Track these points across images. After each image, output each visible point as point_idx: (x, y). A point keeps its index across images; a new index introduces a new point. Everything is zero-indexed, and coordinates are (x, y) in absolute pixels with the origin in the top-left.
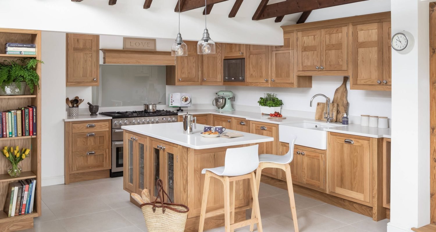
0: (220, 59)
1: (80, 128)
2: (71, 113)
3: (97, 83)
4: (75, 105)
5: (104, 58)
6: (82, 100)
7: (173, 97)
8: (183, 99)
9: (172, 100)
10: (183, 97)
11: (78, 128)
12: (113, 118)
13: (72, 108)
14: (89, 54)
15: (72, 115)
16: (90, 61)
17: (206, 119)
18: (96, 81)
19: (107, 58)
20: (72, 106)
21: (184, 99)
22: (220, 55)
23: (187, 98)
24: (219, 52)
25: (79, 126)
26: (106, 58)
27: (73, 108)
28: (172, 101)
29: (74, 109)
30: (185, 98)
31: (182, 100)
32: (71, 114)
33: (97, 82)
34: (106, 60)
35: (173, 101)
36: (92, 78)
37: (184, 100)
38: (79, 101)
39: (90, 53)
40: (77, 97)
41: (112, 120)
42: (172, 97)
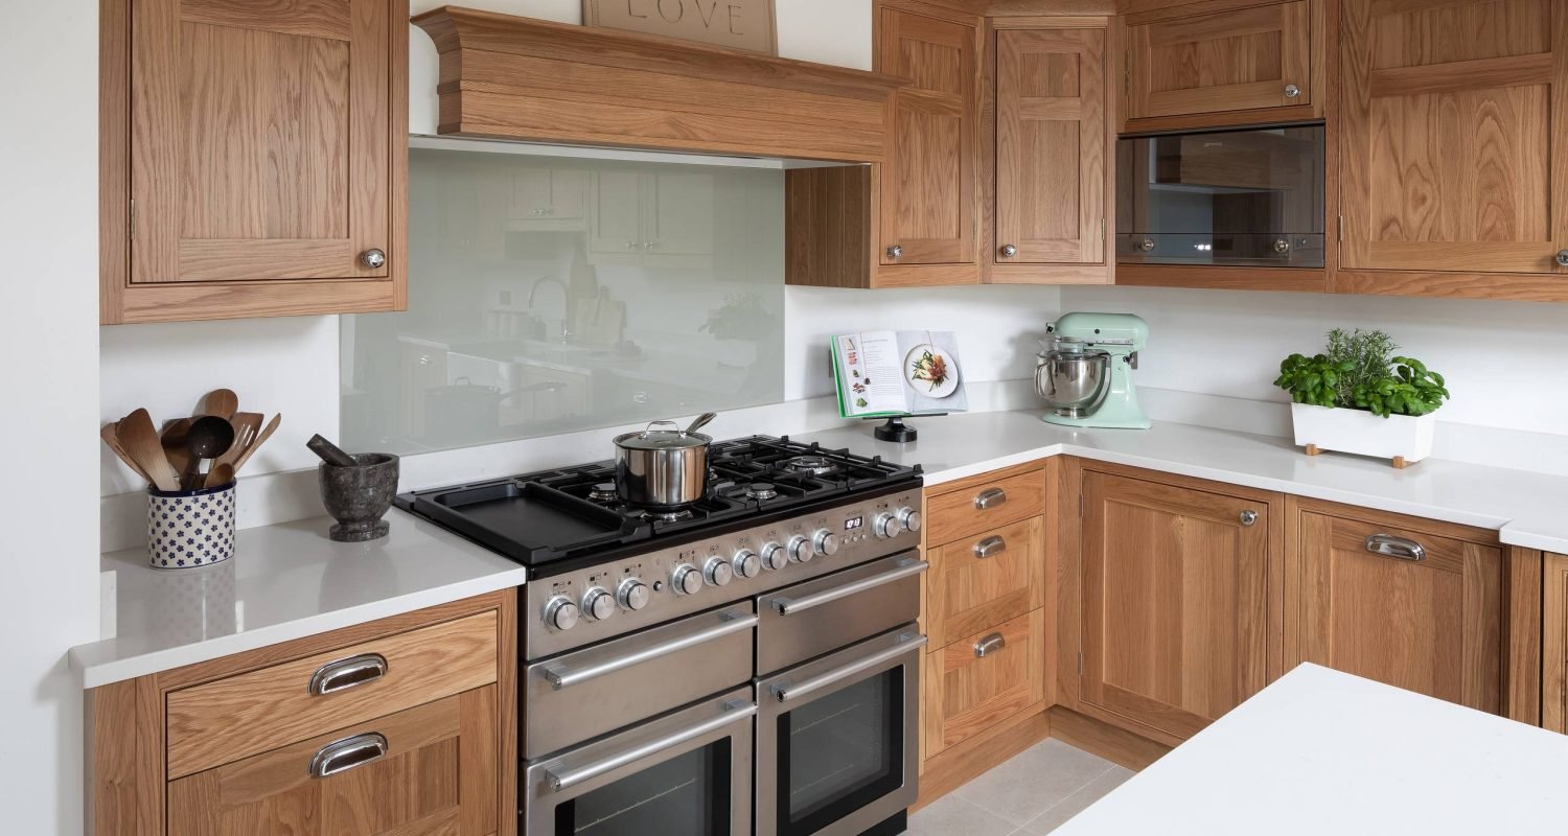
0: (1096, 133)
1: (246, 716)
2: (166, 541)
3: (384, 288)
4: (205, 467)
5: (449, 90)
6: (259, 418)
7: (860, 356)
8: (921, 367)
9: (856, 374)
10: (918, 356)
11: (229, 719)
12: (531, 577)
13: (171, 501)
14: (322, 45)
15: (172, 563)
16: (331, 104)
17: (1040, 489)
18: (382, 271)
19: (474, 86)
20: (174, 486)
21: (926, 364)
22: (1094, 111)
23: (941, 360)
24: (1092, 92)
25: (239, 699)
26: (463, 85)
27: (187, 501)
28: (861, 382)
29: (196, 508)
30: (930, 359)
31: (911, 374)
32: (165, 556)
33: (387, 277)
34: (466, 99)
35: (867, 381)
36: (355, 245)
37: (929, 375)
38: (243, 434)
39: (332, 44)
40: (226, 397)
41: (521, 590)
42: (853, 359)
